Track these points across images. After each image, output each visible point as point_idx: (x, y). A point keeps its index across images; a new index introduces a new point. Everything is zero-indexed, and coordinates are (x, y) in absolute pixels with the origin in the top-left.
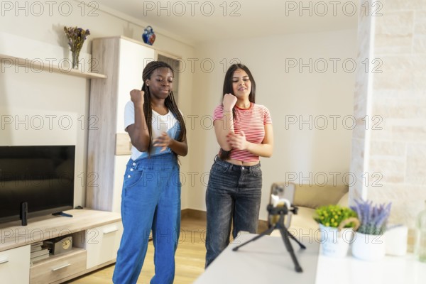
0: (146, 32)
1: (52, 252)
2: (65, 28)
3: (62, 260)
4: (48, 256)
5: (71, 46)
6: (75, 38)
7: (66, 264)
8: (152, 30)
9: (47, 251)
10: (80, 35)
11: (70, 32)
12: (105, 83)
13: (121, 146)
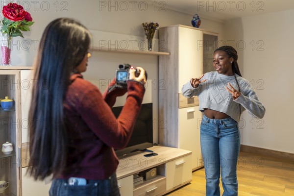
0: (194, 19)
1: (145, 179)
2: (143, 24)
3: (152, 185)
4: (142, 182)
5: (147, 35)
6: (150, 30)
7: (154, 188)
8: (198, 17)
9: (142, 178)
10: (152, 27)
11: (146, 27)
12: (169, 58)
13: (182, 101)
